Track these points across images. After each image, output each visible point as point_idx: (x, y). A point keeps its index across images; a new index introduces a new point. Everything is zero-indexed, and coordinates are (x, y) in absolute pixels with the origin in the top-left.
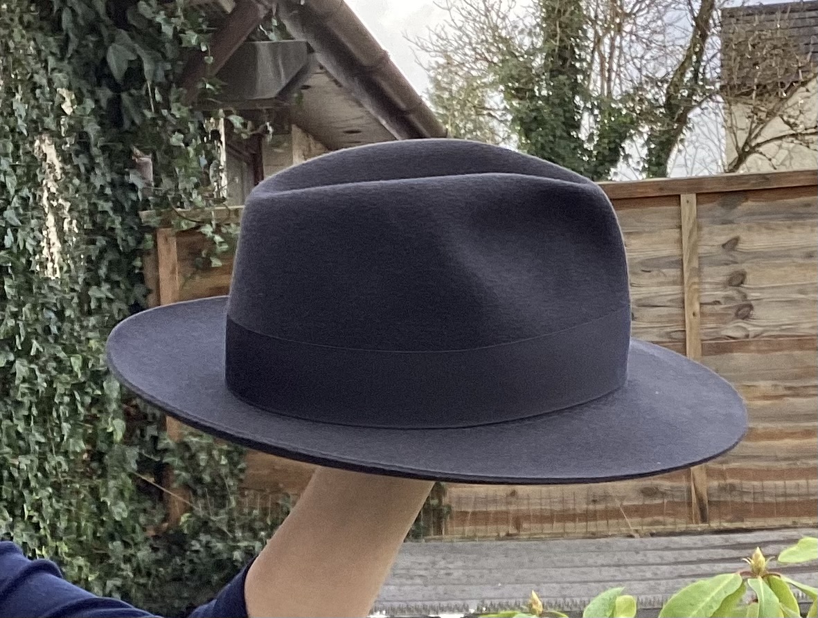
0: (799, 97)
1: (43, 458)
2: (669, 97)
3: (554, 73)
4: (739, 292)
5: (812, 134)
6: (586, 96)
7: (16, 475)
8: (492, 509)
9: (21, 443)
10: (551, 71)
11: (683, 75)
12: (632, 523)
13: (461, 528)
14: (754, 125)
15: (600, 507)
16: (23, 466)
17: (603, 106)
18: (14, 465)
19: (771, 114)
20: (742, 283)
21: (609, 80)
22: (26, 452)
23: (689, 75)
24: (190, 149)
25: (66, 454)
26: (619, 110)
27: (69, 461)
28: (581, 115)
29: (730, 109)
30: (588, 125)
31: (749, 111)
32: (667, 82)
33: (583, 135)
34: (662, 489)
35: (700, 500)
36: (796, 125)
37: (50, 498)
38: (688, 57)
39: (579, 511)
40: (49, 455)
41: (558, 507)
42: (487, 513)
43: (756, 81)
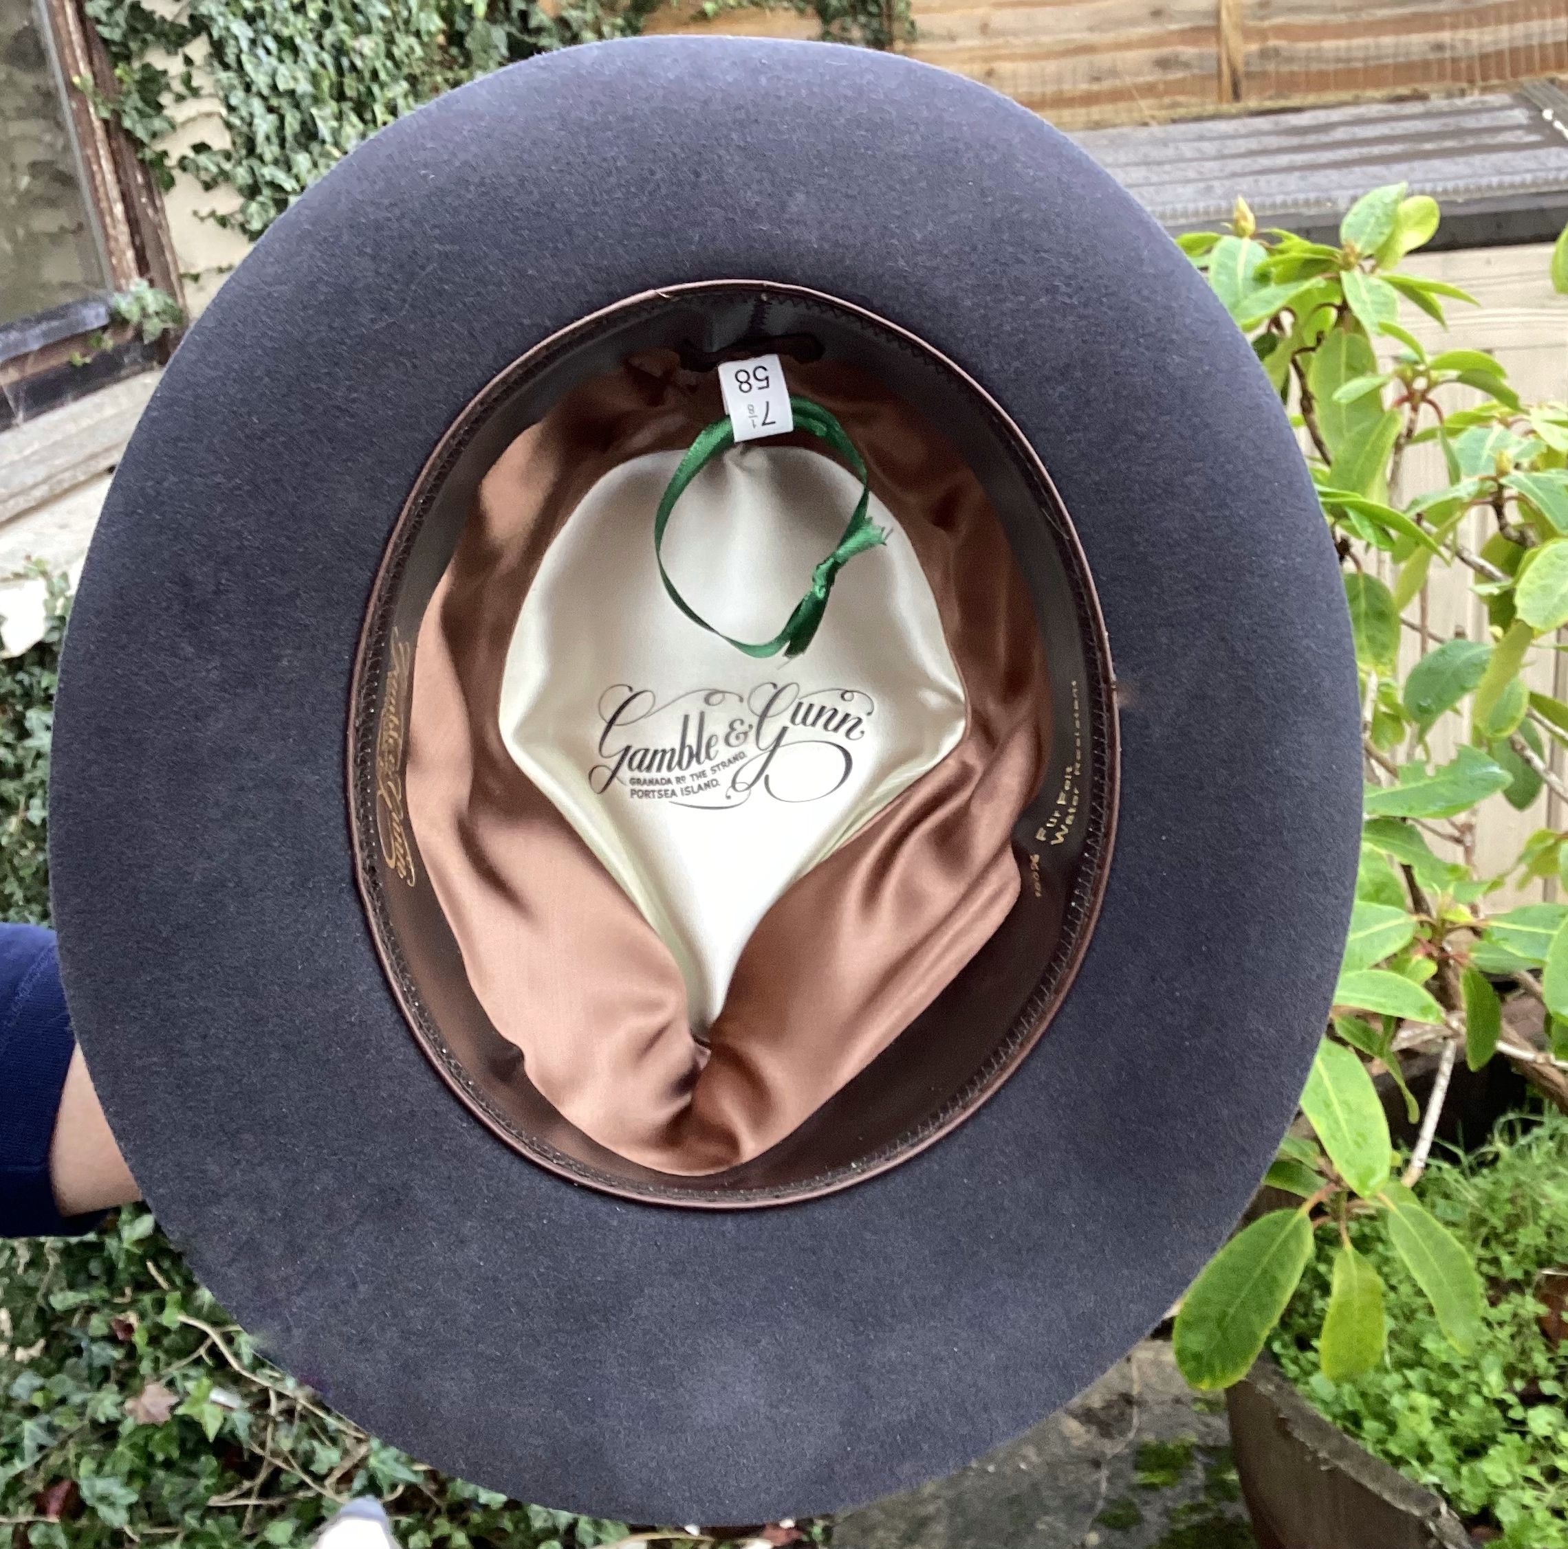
9: (360, 18)
12: (1145, 106)
15: (1106, 85)
16: (366, 51)
18: (354, 50)
22: (368, 30)
25: (418, 34)
27: (422, 44)
34: (1183, 58)
35: (1234, 72)
37: (406, 96)
39: (1078, 93)
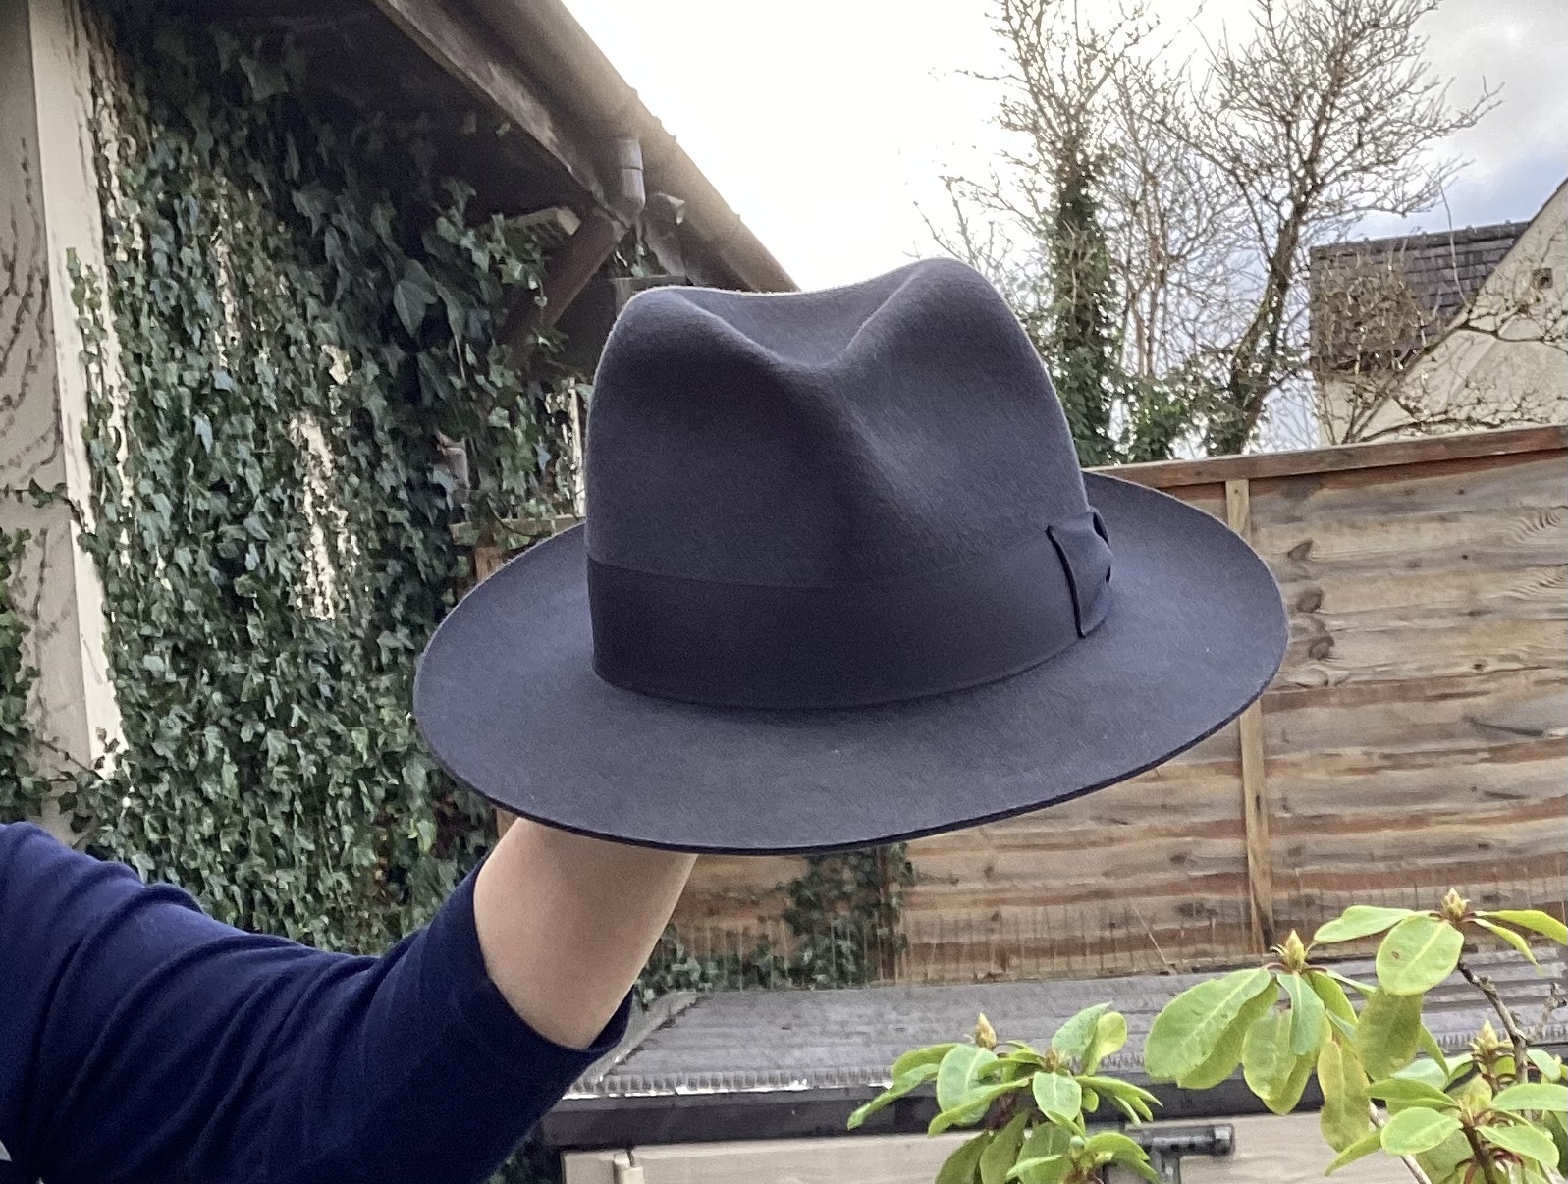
0: (1421, 371)
1: (313, 875)
2: (1235, 374)
3: (1070, 344)
4: (1312, 619)
5: (1441, 422)
6: (1118, 376)
7: (274, 896)
8: (964, 939)
9: (281, 852)
10: (1066, 340)
11: (1254, 342)
12: (1166, 955)
13: (920, 969)
14: (1358, 412)
15: (1119, 933)
16: (283, 884)
17: (1140, 389)
18: (270, 884)
19: (1381, 394)
20: (1317, 606)
21: (1150, 352)
22: (290, 863)
23: (1263, 343)
24: (518, 431)
25: (348, 869)
26: (1166, 394)
27: (352, 878)
28: (1111, 404)
29: (1323, 389)
30: (1120, 419)
31: (1350, 391)
32: (1231, 352)
33: (1114, 432)
34: (1208, 906)
35: (1263, 919)
36: (1418, 410)
37: (326, 931)
38: (1262, 317)
39: (1088, 940)
40: (323, 871)
41: (1059, 935)
42: (958, 945)
43: (1359, 347)
